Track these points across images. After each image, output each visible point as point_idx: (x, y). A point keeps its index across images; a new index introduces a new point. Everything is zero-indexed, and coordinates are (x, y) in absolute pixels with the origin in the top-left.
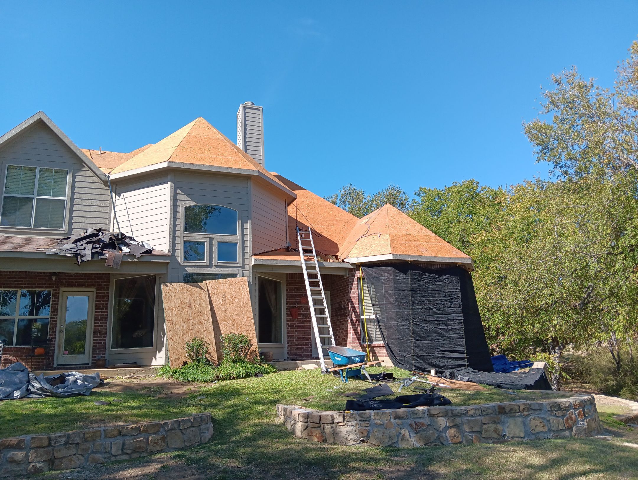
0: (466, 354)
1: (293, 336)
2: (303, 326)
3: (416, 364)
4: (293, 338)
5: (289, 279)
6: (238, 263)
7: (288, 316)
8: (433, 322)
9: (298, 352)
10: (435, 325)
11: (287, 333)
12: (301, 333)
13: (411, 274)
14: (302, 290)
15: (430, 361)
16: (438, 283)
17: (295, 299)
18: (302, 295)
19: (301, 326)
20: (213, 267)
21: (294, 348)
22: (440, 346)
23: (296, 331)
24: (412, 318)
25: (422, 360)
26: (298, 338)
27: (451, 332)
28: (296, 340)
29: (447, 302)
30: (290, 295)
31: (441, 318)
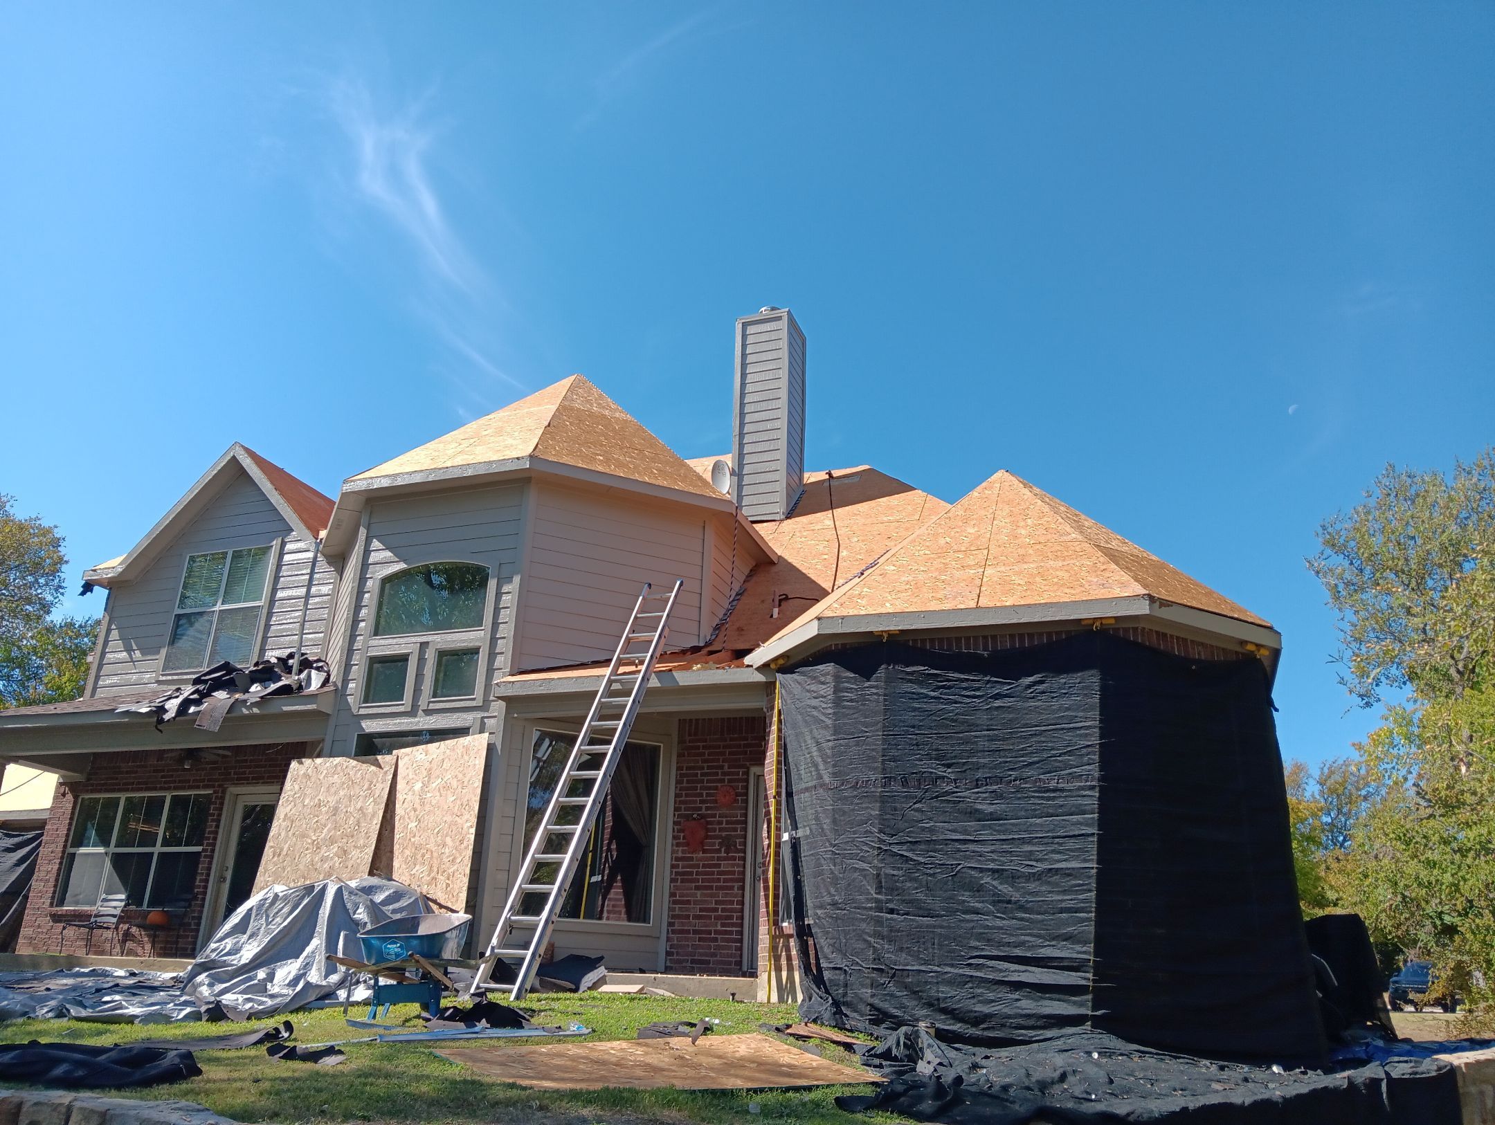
0: (1090, 976)
1: (688, 902)
2: (720, 873)
3: (876, 1001)
4: (688, 910)
5: (687, 738)
6: (474, 699)
7: (678, 845)
8: (962, 847)
9: (701, 955)
10: (966, 858)
11: (672, 895)
12: (712, 896)
13: (888, 681)
14: (722, 767)
15: (933, 993)
16: (998, 703)
17: (701, 795)
18: (722, 781)
19: (713, 873)
20: (420, 712)
21: (687, 939)
22: (979, 937)
23: (697, 888)
24: (881, 831)
25: (906, 986)
26: (701, 910)
27: (1032, 886)
28: (696, 917)
29: (1029, 772)
30: (688, 782)
31: (999, 832)
